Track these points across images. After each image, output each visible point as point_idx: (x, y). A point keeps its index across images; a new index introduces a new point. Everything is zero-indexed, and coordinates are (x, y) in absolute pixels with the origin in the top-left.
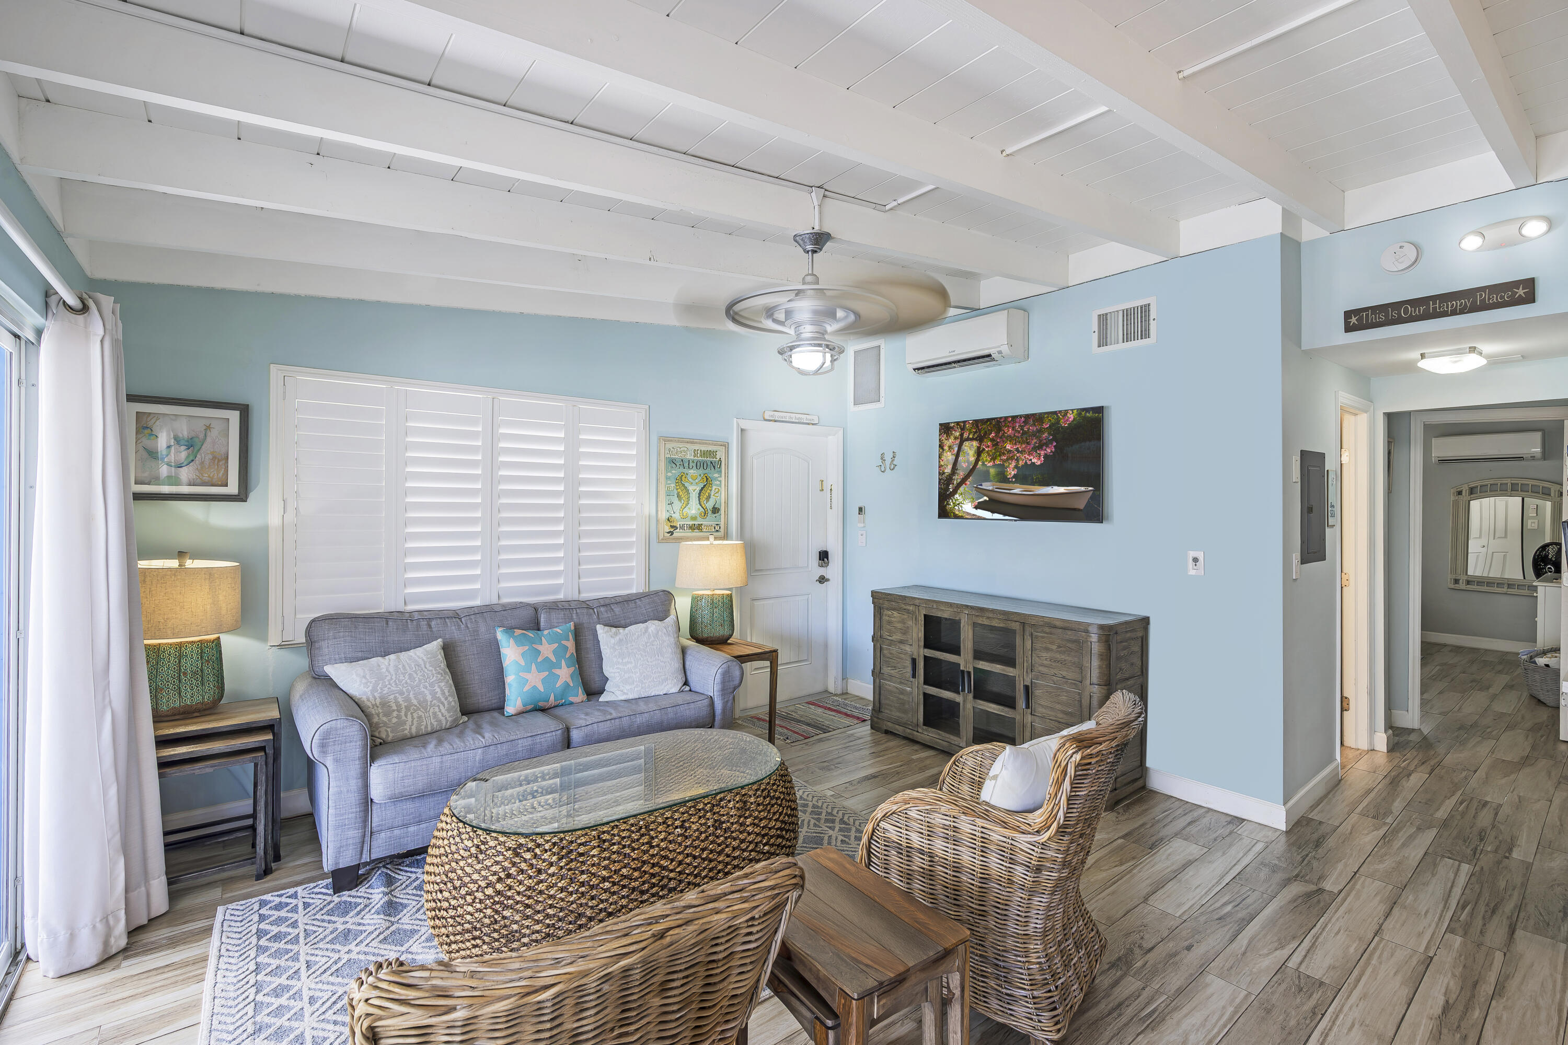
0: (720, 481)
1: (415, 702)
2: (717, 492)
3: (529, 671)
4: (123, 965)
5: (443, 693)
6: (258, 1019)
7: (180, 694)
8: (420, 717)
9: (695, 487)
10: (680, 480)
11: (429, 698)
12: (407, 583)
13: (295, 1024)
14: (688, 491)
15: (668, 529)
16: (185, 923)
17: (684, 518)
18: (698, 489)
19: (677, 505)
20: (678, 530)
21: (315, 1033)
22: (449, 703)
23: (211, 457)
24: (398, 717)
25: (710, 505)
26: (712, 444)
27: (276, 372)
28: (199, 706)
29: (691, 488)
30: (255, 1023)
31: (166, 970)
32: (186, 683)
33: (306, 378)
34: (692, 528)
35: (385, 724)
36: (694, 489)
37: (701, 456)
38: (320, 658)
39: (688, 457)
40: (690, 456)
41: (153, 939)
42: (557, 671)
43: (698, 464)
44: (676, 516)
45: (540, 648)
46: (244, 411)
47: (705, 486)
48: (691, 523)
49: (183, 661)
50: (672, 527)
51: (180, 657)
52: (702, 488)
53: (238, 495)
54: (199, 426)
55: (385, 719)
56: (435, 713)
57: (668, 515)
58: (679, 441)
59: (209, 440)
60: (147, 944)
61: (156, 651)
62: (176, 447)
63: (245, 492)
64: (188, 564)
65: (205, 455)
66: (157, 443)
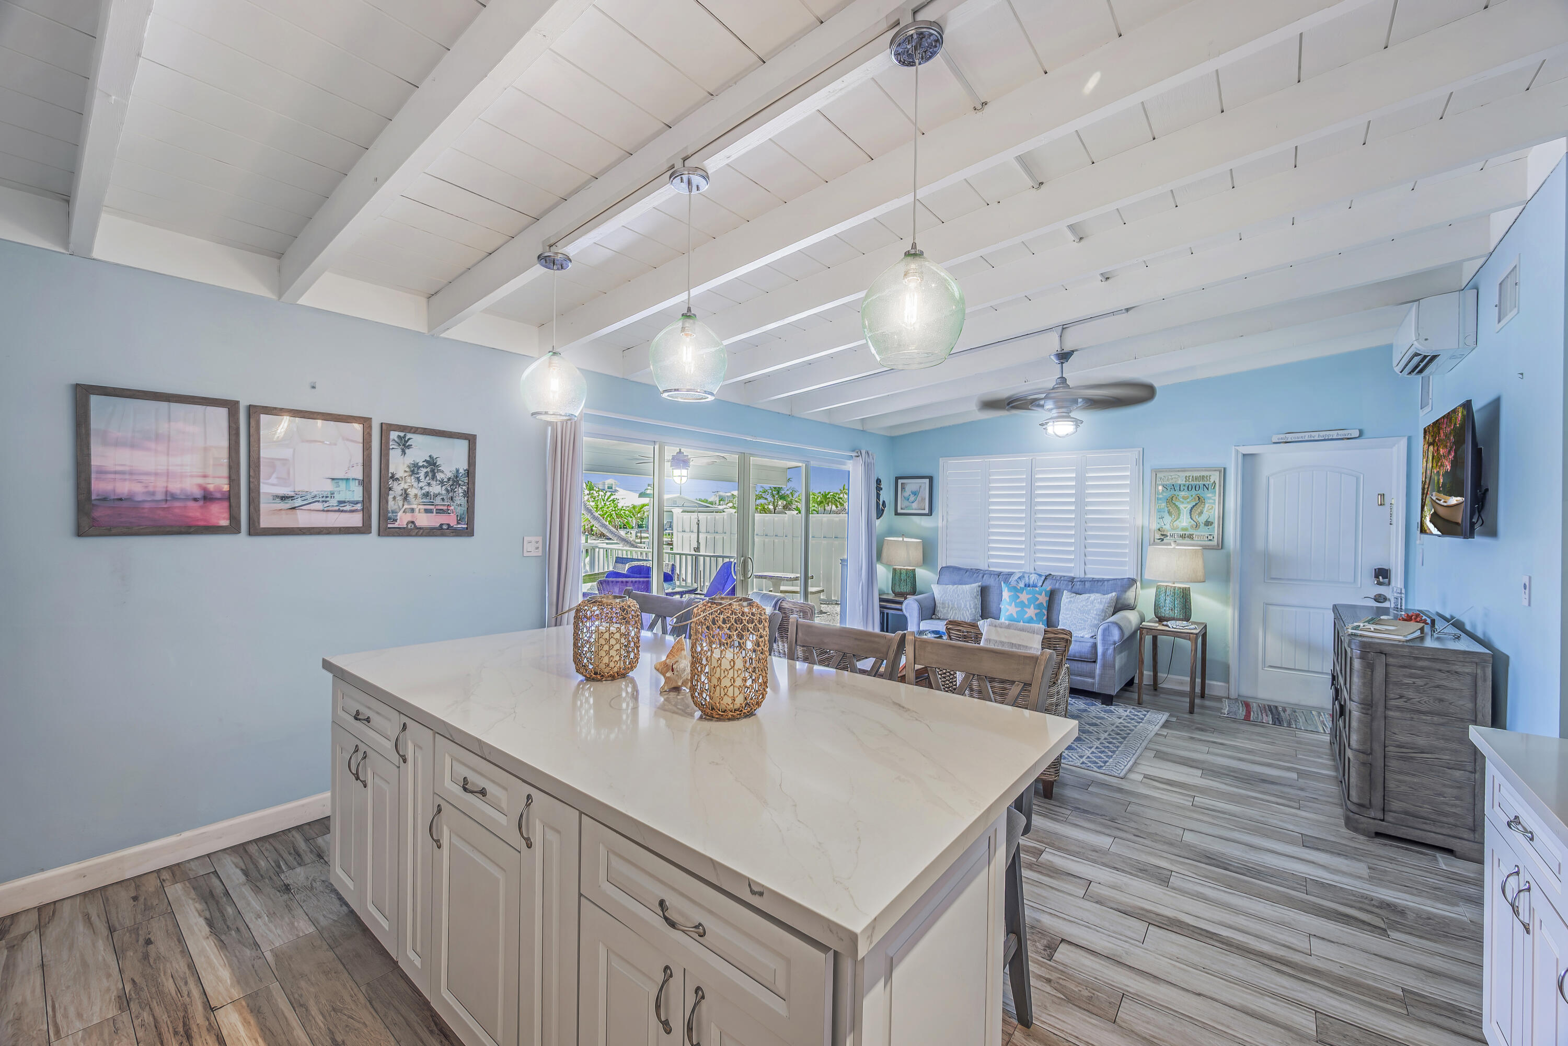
0: (1215, 500)
1: (956, 606)
2: (1211, 509)
3: (1011, 606)
5: (970, 606)
7: (898, 585)
8: (956, 613)
9: (1186, 506)
10: (1171, 501)
11: (963, 606)
12: (990, 557)
14: (1178, 508)
15: (1158, 536)
17: (1173, 529)
18: (1189, 506)
19: (1168, 519)
20: (1169, 538)
22: (972, 611)
24: (947, 610)
25: (1202, 519)
26: (1206, 471)
27: (942, 461)
29: (1181, 506)
32: (902, 584)
33: (952, 462)
34: (1183, 537)
35: (941, 612)
36: (1185, 507)
37: (1192, 480)
39: (1179, 482)
40: (1181, 481)
42: (1027, 610)
43: (1190, 487)
44: (1167, 527)
45: (1020, 595)
46: (931, 479)
47: (1196, 504)
48: (1181, 533)
49: (901, 576)
50: (1162, 535)
51: (900, 574)
52: (1194, 506)
53: (928, 514)
54: (918, 486)
55: (942, 610)
56: (963, 614)
57: (1159, 526)
58: (1170, 471)
59: (920, 492)
61: (895, 570)
62: (912, 495)
63: (930, 513)
64: (906, 539)
65: (919, 498)
66: (906, 494)
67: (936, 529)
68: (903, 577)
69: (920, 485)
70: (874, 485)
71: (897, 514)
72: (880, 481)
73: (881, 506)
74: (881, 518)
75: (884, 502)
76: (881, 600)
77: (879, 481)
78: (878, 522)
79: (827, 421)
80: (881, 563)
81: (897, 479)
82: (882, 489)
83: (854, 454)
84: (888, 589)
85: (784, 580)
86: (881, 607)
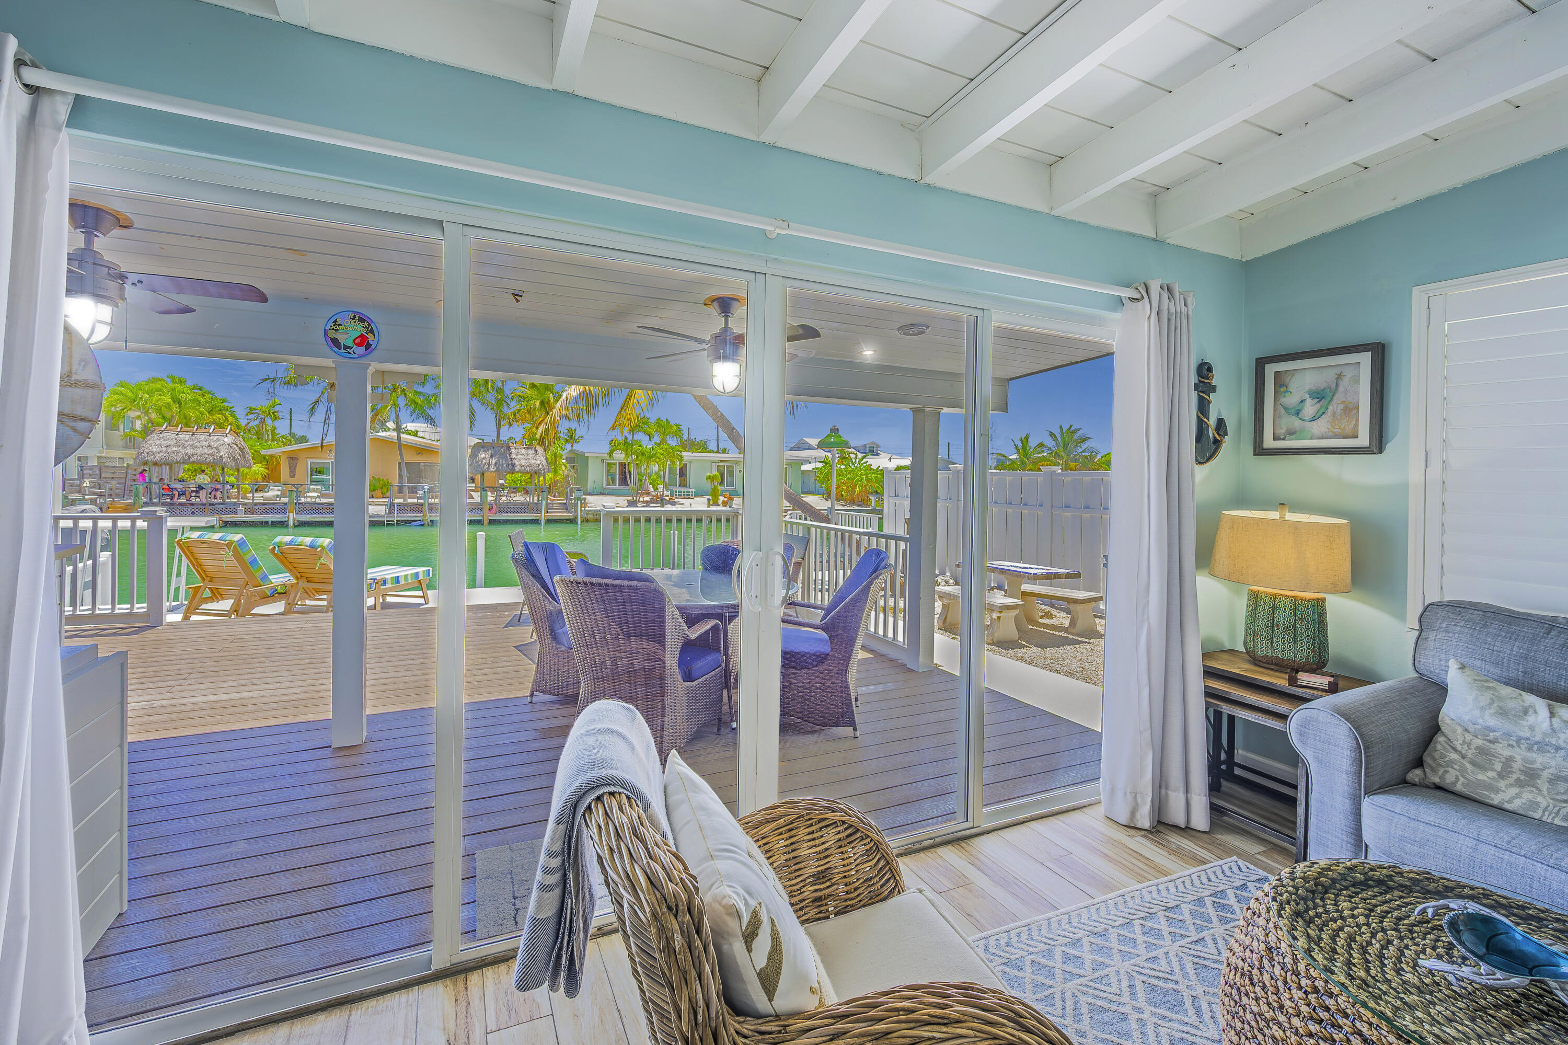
4: (1136, 838)
6: (1111, 930)
7: (1272, 643)
13: (1117, 957)
16: (1203, 847)
21: (1113, 974)
23: (1342, 406)
27: (1418, 295)
28: (1290, 663)
30: (1106, 930)
31: (1144, 860)
32: (1278, 636)
38: (1423, 652)
41: (1172, 840)
46: (1378, 350)
49: (1276, 613)
51: (1274, 607)
53: (1369, 448)
54: (1331, 375)
59: (1341, 389)
60: (1168, 841)
61: (1255, 597)
62: (1309, 402)
63: (1378, 443)
64: (1290, 516)
65: (1336, 406)
66: (1291, 400)
67: (1403, 489)
68: (1282, 617)
69: (1337, 371)
70: (1190, 377)
71: (1260, 450)
72: (1210, 369)
73: (1211, 432)
74: (1212, 463)
75: (1221, 423)
76: (1209, 673)
77: (1204, 370)
78: (1201, 472)
79: (1042, 207)
80: (1212, 574)
81: (1260, 364)
82: (1213, 389)
83: (1125, 293)
84: (1233, 638)
85: (1024, 577)
86: (1210, 694)
